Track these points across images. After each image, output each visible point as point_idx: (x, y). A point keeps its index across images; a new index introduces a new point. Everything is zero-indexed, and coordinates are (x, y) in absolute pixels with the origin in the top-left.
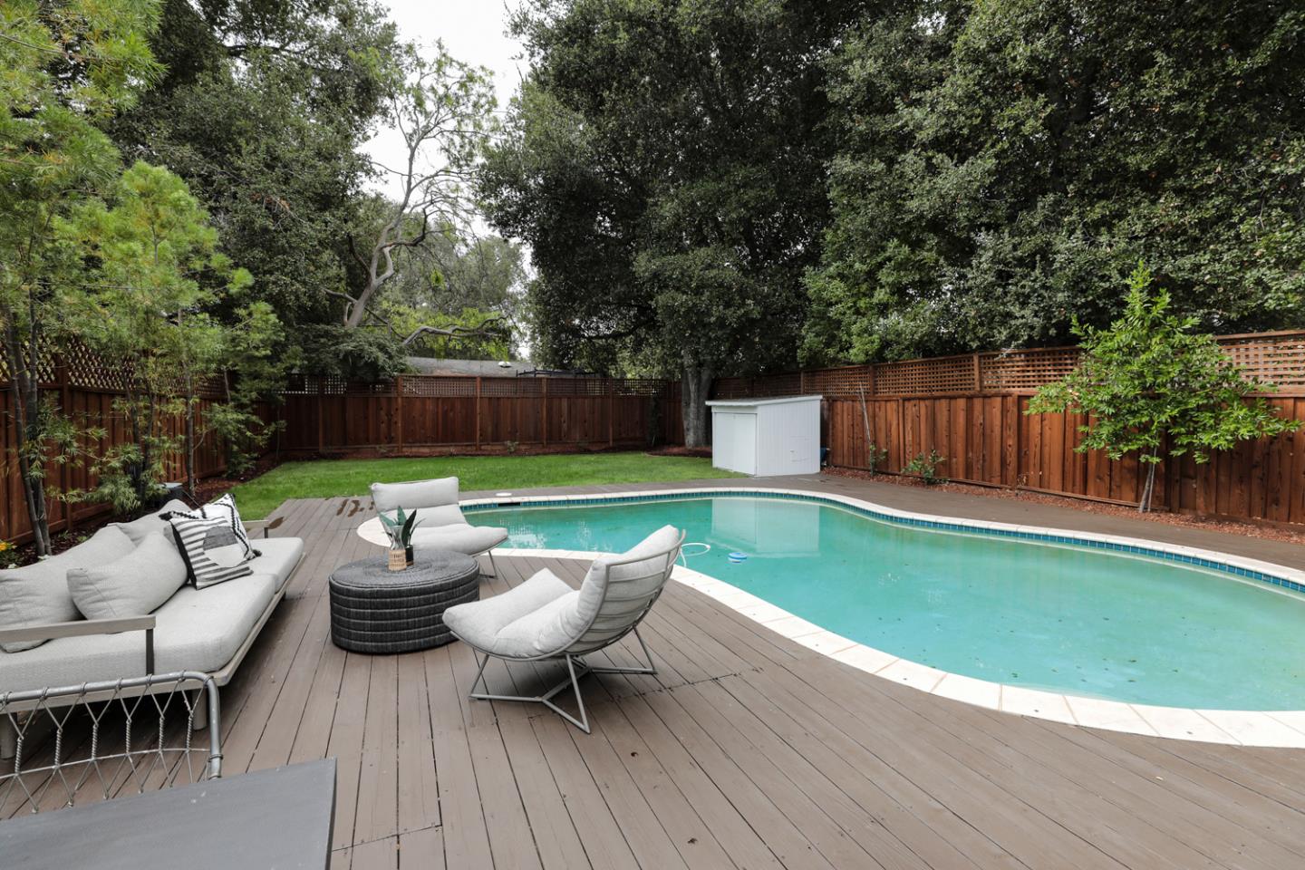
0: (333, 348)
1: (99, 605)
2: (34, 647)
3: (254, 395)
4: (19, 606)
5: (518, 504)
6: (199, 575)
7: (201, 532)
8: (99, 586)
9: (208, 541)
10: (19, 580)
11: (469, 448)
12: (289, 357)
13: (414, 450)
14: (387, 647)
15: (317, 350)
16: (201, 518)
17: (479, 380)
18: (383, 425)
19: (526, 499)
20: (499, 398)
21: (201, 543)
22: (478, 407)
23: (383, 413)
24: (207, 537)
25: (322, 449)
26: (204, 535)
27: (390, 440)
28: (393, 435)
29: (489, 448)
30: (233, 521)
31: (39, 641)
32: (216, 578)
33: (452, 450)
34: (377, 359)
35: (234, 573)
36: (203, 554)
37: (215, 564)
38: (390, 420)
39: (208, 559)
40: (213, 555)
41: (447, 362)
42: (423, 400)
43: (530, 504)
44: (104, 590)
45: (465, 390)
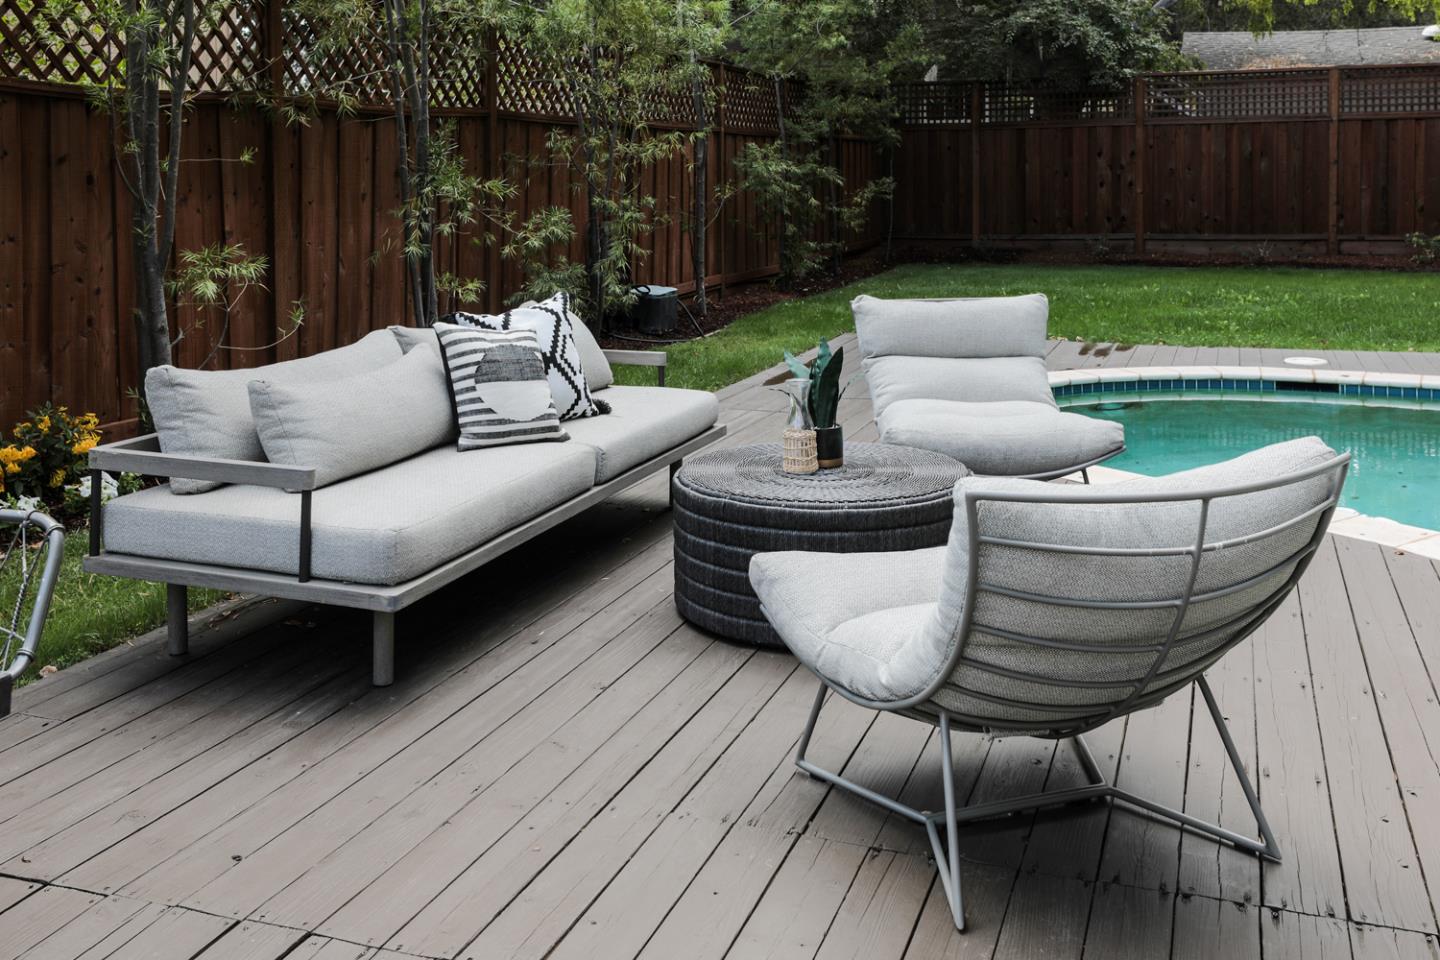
0: (997, 23)
1: (281, 443)
2: (200, 492)
3: (824, 126)
4: (189, 426)
5: (1330, 388)
6: (465, 425)
7: (475, 351)
8: (281, 412)
9: (485, 367)
10: (189, 387)
11: (1308, 248)
12: (902, 48)
13: (1172, 247)
14: (738, 627)
15: (967, 30)
16: (500, 328)
17: (1335, 77)
18: (1103, 191)
19: (1355, 377)
20: (1390, 122)
21: (472, 370)
22: (1333, 143)
23: (1102, 162)
24: (485, 361)
25: (976, 240)
26: (479, 357)
27: (1119, 224)
28: (1124, 212)
29: (1362, 248)
30: (555, 342)
31: (206, 483)
32: (490, 435)
33: (1263, 251)
34: (1083, 40)
35: (525, 432)
36: (473, 389)
37: (490, 411)
38: (1117, 178)
39: (479, 400)
40: (489, 393)
41: (1281, 38)
42: (1195, 129)
43: (1366, 390)
44: (286, 420)
45: (1301, 104)
